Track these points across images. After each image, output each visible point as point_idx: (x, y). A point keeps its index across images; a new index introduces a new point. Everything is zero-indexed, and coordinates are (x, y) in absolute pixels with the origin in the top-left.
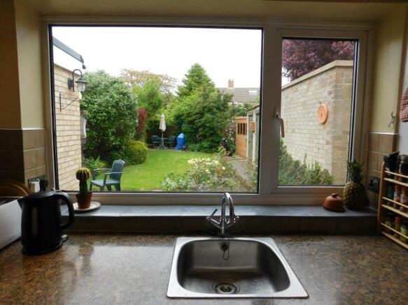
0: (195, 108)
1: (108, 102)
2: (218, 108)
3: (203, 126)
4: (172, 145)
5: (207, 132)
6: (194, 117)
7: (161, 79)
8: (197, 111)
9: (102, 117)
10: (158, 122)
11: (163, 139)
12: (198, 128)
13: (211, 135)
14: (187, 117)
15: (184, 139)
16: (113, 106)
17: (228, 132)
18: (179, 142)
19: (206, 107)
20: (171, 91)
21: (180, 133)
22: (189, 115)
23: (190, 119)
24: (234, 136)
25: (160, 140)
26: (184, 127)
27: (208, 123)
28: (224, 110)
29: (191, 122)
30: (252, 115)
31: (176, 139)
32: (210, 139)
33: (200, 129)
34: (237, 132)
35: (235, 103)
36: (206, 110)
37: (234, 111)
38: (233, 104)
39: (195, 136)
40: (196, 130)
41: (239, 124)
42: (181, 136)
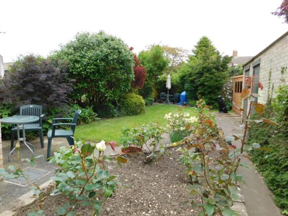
0: (196, 69)
1: (98, 55)
2: (217, 69)
3: (202, 85)
4: (176, 101)
5: (206, 90)
6: (194, 77)
7: (177, 51)
8: (197, 71)
9: (90, 69)
10: (165, 82)
11: (168, 95)
12: (197, 87)
13: (210, 93)
14: (189, 77)
15: (186, 95)
16: (102, 60)
17: (226, 91)
18: (181, 99)
19: (205, 68)
20: (184, 60)
21: (183, 91)
22: (190, 75)
23: (191, 79)
24: (231, 94)
25: (166, 97)
26: (187, 86)
27: (207, 82)
28: (222, 71)
29: (192, 82)
30: (249, 70)
31: (179, 96)
32: (209, 96)
33: (199, 88)
34: (234, 91)
35: (234, 65)
36: (205, 70)
37: (233, 72)
38: (233, 66)
39: (195, 94)
40: (196, 88)
41: (236, 82)
42: (184, 93)
